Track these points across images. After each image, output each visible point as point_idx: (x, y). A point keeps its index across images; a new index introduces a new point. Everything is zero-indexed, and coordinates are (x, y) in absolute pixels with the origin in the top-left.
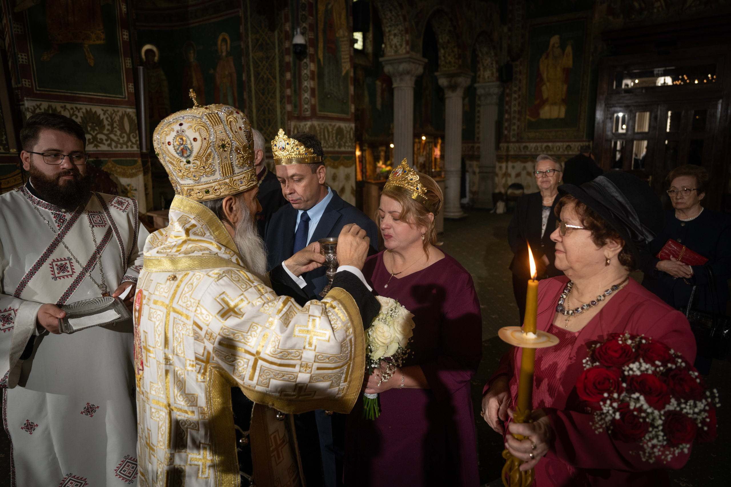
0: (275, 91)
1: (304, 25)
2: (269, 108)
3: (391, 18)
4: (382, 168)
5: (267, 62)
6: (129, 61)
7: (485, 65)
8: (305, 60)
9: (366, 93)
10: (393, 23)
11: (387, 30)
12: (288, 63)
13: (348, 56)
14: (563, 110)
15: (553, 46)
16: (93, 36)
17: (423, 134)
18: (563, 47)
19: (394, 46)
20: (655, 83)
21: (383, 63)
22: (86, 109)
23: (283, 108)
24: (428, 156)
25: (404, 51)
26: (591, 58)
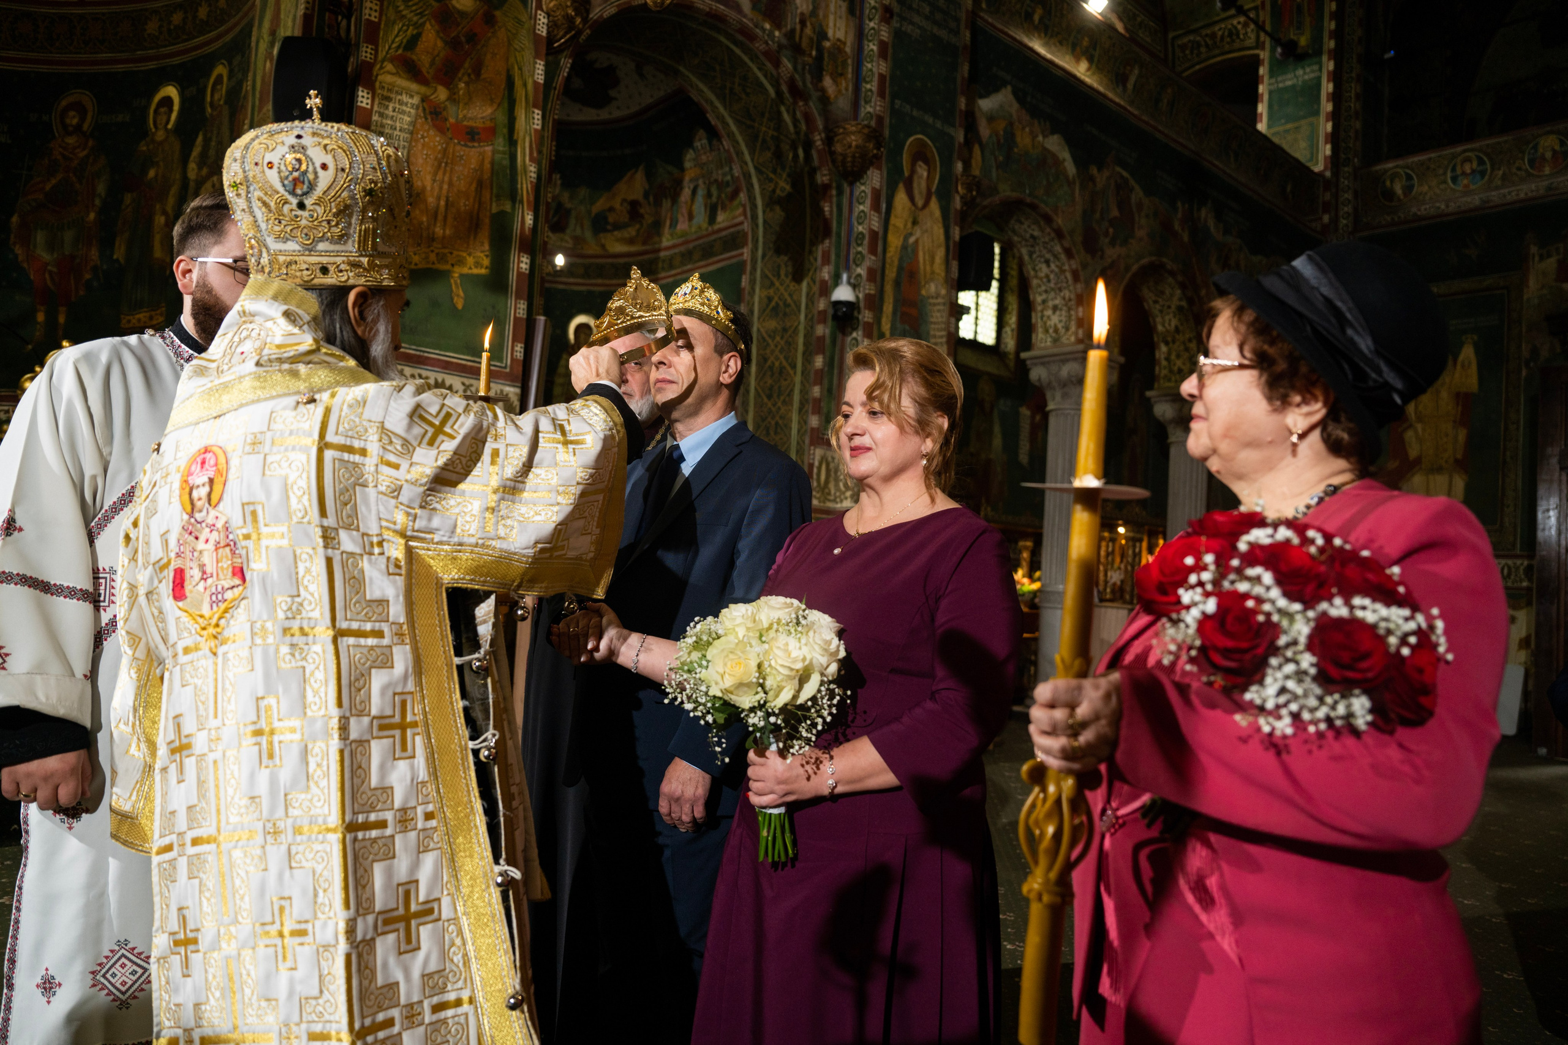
0: (792, 390)
1: (859, 270)
2: (777, 423)
3: (1047, 276)
4: (1023, 585)
5: (782, 338)
6: (523, 306)
8: (854, 335)
9: (997, 429)
10: (1052, 285)
11: (1039, 299)
12: (822, 339)
13: (944, 333)
14: (1459, 483)
16: (470, 260)
17: (1120, 522)
19: (1051, 331)
21: (1028, 362)
22: (436, 380)
23: (803, 422)
24: (1129, 568)
25: (1073, 339)
26: (1524, 373)
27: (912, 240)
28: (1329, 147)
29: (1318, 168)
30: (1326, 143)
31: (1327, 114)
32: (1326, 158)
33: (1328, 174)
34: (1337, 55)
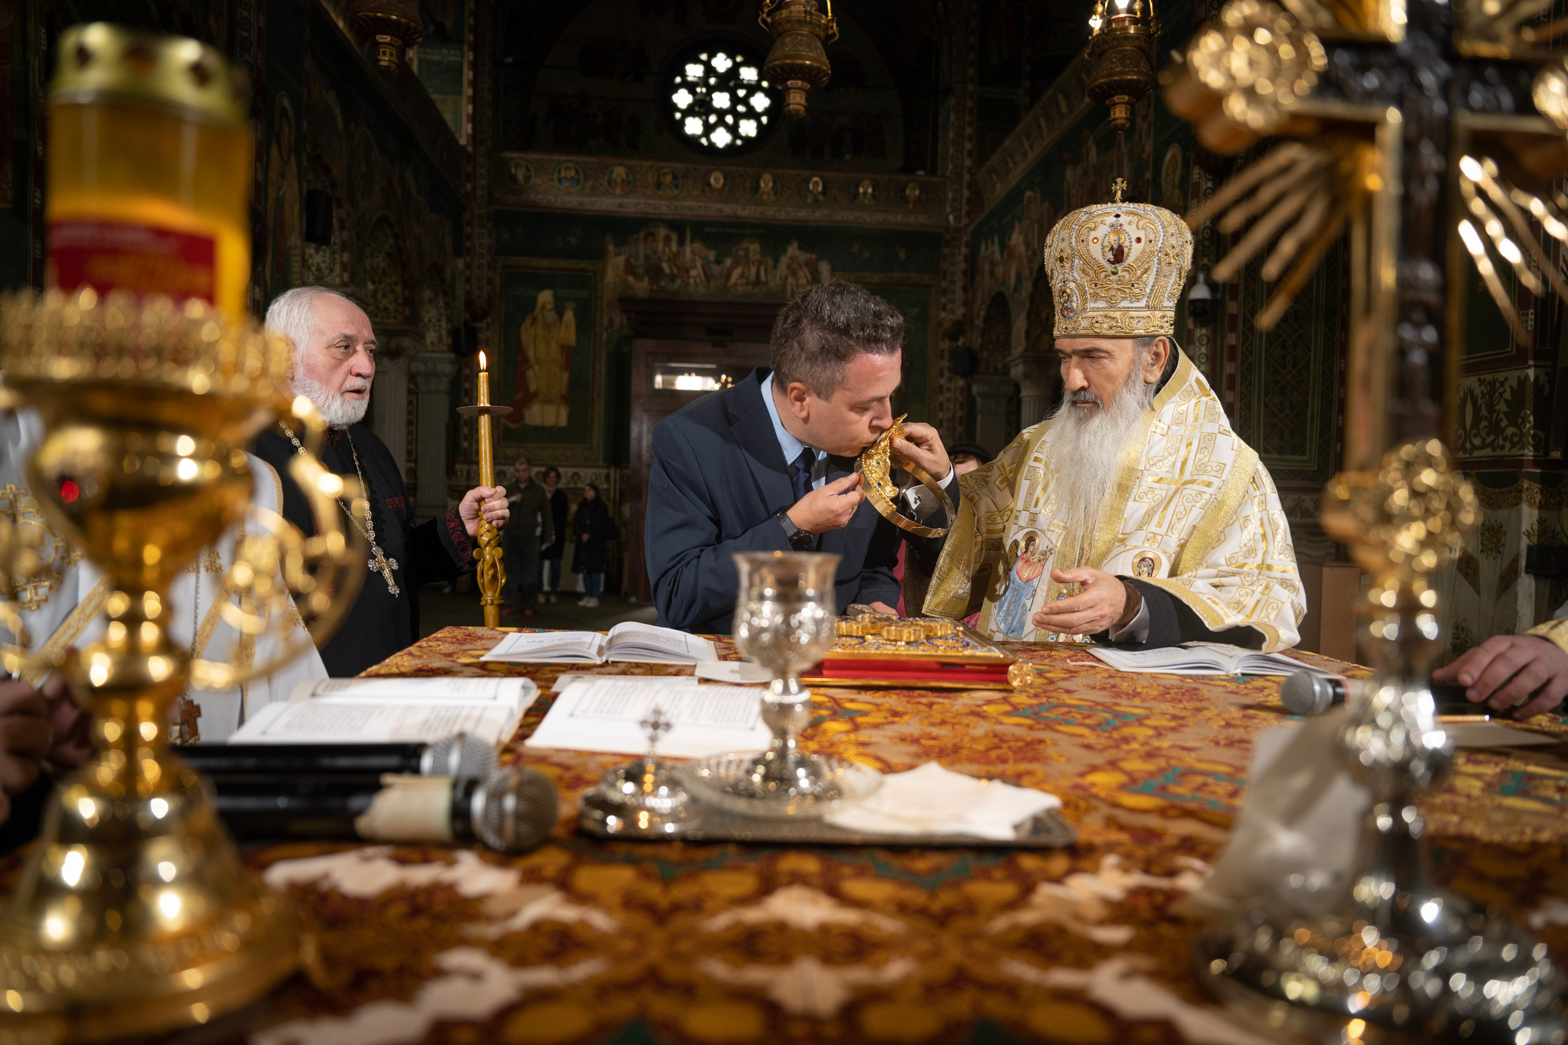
7: (426, 320)
14: (564, 413)
15: (543, 308)
18: (559, 311)
20: (673, 384)
26: (605, 336)
27: (281, 193)
28: (470, 126)
29: (463, 141)
30: (468, 122)
31: (469, 97)
32: (468, 135)
33: (470, 149)
34: (475, 47)
